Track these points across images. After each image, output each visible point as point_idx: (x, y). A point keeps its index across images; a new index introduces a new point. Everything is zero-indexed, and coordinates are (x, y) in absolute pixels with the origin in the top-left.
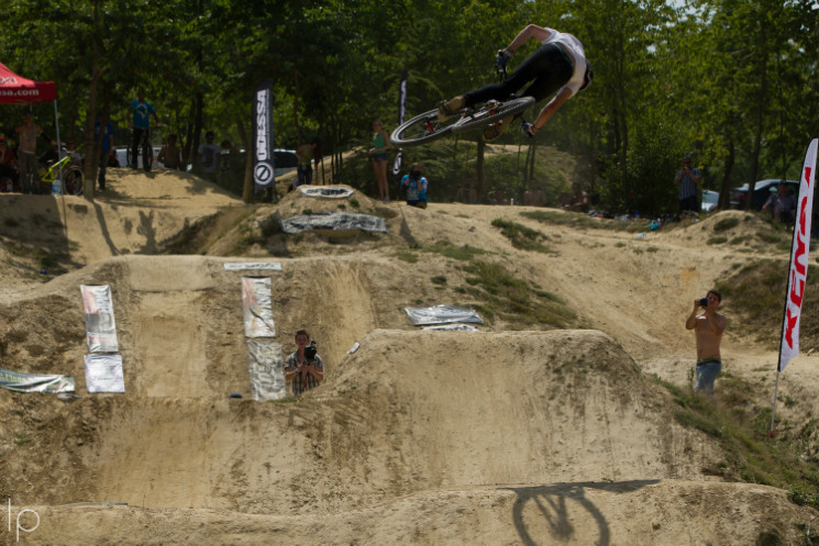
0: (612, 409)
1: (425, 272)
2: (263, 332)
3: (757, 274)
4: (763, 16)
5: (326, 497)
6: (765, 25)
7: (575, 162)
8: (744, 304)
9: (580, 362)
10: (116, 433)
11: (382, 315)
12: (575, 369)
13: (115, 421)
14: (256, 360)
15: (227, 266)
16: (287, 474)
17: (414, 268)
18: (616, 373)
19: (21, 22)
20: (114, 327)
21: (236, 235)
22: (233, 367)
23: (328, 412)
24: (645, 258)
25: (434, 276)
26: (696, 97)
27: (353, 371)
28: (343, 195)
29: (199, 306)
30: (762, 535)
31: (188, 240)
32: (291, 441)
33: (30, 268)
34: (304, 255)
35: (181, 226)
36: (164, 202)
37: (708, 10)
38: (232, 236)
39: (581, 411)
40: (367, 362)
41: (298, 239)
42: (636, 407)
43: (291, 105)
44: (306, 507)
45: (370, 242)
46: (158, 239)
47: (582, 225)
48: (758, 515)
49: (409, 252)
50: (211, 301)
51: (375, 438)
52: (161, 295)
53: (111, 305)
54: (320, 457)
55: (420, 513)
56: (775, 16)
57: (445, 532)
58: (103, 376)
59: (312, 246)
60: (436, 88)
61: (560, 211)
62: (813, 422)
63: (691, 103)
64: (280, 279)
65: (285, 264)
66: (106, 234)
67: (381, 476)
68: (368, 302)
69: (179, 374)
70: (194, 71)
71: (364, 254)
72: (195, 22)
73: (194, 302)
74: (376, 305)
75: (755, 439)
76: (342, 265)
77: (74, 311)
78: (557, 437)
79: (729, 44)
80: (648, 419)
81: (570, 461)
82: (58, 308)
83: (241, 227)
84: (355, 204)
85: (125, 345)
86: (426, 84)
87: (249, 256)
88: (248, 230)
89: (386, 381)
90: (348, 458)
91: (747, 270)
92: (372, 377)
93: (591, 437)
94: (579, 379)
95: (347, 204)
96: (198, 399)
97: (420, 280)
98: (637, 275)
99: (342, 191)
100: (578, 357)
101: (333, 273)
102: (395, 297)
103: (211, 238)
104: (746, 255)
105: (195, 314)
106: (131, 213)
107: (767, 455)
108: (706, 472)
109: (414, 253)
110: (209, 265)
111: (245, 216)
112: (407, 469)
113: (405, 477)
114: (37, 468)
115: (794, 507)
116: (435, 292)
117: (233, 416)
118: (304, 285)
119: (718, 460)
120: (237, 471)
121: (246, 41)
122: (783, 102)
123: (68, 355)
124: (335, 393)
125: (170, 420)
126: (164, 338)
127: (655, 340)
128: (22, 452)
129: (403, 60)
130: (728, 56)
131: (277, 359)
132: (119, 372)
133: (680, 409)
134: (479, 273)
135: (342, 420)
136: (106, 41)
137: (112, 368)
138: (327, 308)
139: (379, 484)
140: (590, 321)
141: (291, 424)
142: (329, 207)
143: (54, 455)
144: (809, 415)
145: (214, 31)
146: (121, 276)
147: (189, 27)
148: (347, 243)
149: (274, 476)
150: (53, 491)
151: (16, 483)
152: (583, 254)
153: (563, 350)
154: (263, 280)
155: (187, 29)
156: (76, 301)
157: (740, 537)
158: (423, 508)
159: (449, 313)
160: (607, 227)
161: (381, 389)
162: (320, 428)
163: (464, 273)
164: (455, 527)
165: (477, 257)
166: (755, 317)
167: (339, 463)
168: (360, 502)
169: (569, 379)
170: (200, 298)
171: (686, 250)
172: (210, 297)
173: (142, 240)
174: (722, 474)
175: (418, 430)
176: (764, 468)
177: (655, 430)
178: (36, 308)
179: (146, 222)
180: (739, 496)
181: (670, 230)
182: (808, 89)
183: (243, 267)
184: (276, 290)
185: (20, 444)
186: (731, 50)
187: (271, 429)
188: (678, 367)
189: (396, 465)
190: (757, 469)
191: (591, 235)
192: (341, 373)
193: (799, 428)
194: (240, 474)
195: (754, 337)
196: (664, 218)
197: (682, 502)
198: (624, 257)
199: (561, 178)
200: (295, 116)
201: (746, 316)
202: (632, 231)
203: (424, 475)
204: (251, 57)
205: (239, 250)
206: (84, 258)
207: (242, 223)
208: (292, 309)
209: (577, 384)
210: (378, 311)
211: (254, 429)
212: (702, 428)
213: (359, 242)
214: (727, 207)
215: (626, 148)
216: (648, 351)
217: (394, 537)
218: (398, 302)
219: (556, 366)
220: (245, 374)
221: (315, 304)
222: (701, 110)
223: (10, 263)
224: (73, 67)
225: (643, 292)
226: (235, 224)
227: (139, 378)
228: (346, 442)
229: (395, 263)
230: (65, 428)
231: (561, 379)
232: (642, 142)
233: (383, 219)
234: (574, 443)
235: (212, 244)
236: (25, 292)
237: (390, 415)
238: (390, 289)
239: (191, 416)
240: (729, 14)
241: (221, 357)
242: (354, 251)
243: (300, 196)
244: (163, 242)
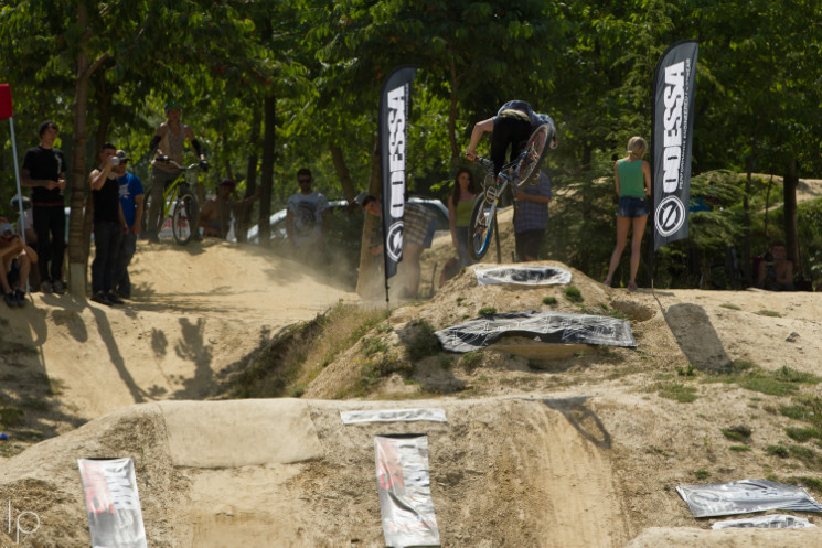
1: (711, 419)
2: (418, 538)
11: (635, 501)
15: (346, 417)
17: (689, 412)
20: (142, 534)
21: (358, 359)
25: (727, 426)
28: (553, 280)
29: (298, 492)
31: (268, 368)
34: (485, 394)
35: (250, 344)
36: (220, 301)
38: (350, 361)
41: (472, 364)
45: (604, 367)
46: (216, 365)
49: (679, 383)
50: (319, 481)
52: (226, 474)
53: (135, 494)
59: (498, 375)
60: (712, 78)
64: (443, 439)
65: (452, 411)
68: (608, 477)
70: (266, 59)
71: (597, 388)
73: (288, 485)
74: (623, 482)
77: (67, 507)
82: (38, 502)
83: (366, 344)
84: (573, 295)
87: (382, 397)
88: (379, 349)
95: (559, 297)
97: (703, 434)
99: (550, 273)
101: (542, 425)
102: (657, 468)
103: (309, 366)
105: (290, 507)
109: (687, 384)
110: (314, 416)
111: (371, 324)
116: (731, 456)
134: (810, 419)
142: (528, 304)
146: (152, 442)
148: (563, 370)
154: (414, 442)
156: (70, 489)
159: (758, 494)
163: (783, 420)
165: (805, 390)
170: (299, 477)
172: (318, 474)
173: (188, 369)
179: (192, 335)
183: (376, 418)
184: (438, 460)
204: (370, 27)
205: (365, 385)
207: (367, 336)
208: (470, 494)
210: (627, 494)
213: (586, 366)
218: (664, 476)
226: (354, 340)
229: (655, 404)
233: (627, 324)
235: (311, 377)
238: (648, 452)
242: (575, 383)
243: (473, 283)
244: (224, 372)
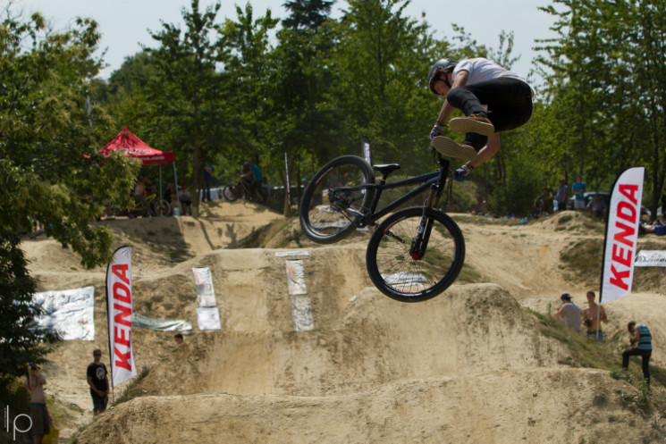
0: (504, 329)
1: (392, 253)
2: (300, 292)
3: (584, 247)
4: (580, 98)
5: (340, 385)
6: (583, 103)
7: (476, 187)
8: (578, 265)
9: (485, 302)
10: (217, 353)
12: (482, 306)
13: (217, 346)
14: (295, 308)
15: (277, 254)
16: (318, 373)
17: (386, 251)
18: (506, 307)
19: (153, 117)
20: (213, 291)
21: (282, 236)
22: (283, 313)
23: (340, 337)
24: (519, 240)
25: (397, 255)
26: (545, 147)
27: (353, 313)
29: (262, 278)
30: (596, 397)
31: (254, 240)
32: (318, 354)
33: (163, 259)
34: (321, 246)
35: (249, 232)
36: (240, 218)
37: (549, 96)
38: (279, 236)
39: (487, 330)
40: (362, 308)
42: (518, 326)
43: (310, 160)
44: (329, 391)
46: (238, 239)
47: (482, 223)
48: (593, 386)
50: (269, 275)
51: (368, 350)
52: (239, 273)
53: (210, 279)
54: (336, 363)
55: (398, 392)
56: (588, 98)
57: (413, 403)
58: (208, 320)
60: (394, 147)
61: (469, 215)
62: (620, 332)
63: (542, 150)
64: (308, 261)
65: (311, 252)
66: (207, 237)
67: (372, 372)
68: (360, 272)
69: (252, 318)
70: (254, 142)
71: (356, 244)
72: (253, 114)
73: (259, 276)
74: (364, 273)
75: (589, 343)
76: (344, 251)
77: (189, 283)
78: (473, 346)
79: (562, 115)
80: (526, 333)
81: (481, 359)
82: (180, 281)
83: (284, 231)
85: (220, 302)
86: (388, 144)
87: (289, 248)
88: (288, 233)
89: (373, 317)
90: (352, 362)
91: (578, 245)
92: (364, 315)
93: (493, 345)
94: (485, 312)
96: (264, 332)
97: (390, 258)
98: (515, 251)
100: (484, 299)
101: (339, 256)
103: (267, 238)
104: (578, 237)
105: (259, 283)
106: (222, 225)
107: (595, 352)
108: (560, 362)
110: (267, 254)
111: (286, 225)
112: (387, 368)
113: (386, 372)
114: (173, 374)
115: (614, 381)
116: (398, 265)
117: (285, 340)
118: (322, 264)
119: (567, 356)
120: (288, 372)
121: (283, 124)
122: (595, 147)
123: (187, 309)
124: (344, 325)
125: (248, 344)
126: (243, 297)
127: (526, 288)
128: (164, 365)
129: (374, 130)
130: (562, 122)
131: (308, 307)
132: (217, 317)
133: (544, 327)
135: (348, 341)
136: (202, 127)
137: (213, 315)
138: (337, 276)
139: (371, 377)
140: (489, 278)
141: (318, 344)
142: (335, 218)
143: (183, 366)
144: (617, 327)
145: (263, 119)
146: (216, 262)
147: (250, 117)
148: (346, 239)
149: (310, 374)
150: (182, 387)
151: (161, 384)
152: (483, 239)
153: (475, 295)
154: (298, 262)
155: (249, 118)
156: (190, 277)
157: (583, 399)
158: (399, 390)
159: (407, 277)
160: (496, 223)
161: (370, 322)
162: (336, 346)
164: (418, 400)
166: (584, 273)
167: (347, 366)
168: (360, 388)
169: (479, 312)
170: (262, 273)
171: (542, 235)
172: (268, 272)
173: (229, 240)
174: (569, 364)
175: (392, 344)
176: (594, 359)
177: (530, 340)
178: (168, 282)
179: (230, 229)
180: (582, 375)
181: (532, 224)
182: (608, 139)
183: (286, 254)
184: (306, 267)
185: (163, 361)
186: (564, 118)
187: (307, 347)
188: (541, 303)
189: (380, 366)
190: (589, 360)
191: (486, 229)
192: (346, 313)
193: (612, 336)
194: (290, 374)
195: (584, 284)
196: (529, 217)
197: (549, 381)
198: (507, 240)
199: (467, 196)
200: (312, 166)
201: (579, 272)
202: (511, 225)
203: (397, 371)
204: (286, 133)
205: (284, 244)
206: (193, 252)
207: (285, 229)
208: (316, 278)
209: (484, 315)
210: (366, 277)
211: (297, 347)
212: (557, 338)
213: (353, 237)
214: (565, 209)
215: (505, 177)
216: (524, 294)
217: (383, 407)
219: (471, 306)
220: (290, 316)
221: (329, 275)
222: (547, 154)
223: (151, 257)
224: (183, 142)
225: (519, 260)
226: (281, 229)
227: (229, 321)
228: (351, 353)
230: (188, 351)
231: (474, 312)
232: (515, 173)
234: (483, 349)
235: (268, 241)
236: (161, 273)
237: (376, 337)
239: (261, 341)
240: (562, 97)
241: (275, 307)
242: (350, 242)
243: (318, 212)
244: (241, 241)
